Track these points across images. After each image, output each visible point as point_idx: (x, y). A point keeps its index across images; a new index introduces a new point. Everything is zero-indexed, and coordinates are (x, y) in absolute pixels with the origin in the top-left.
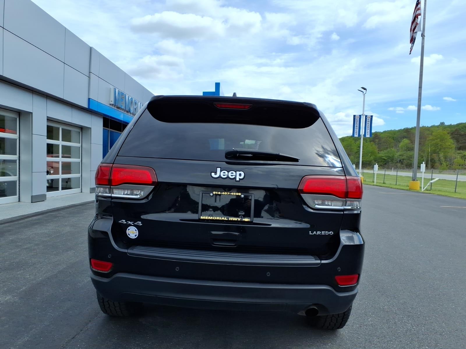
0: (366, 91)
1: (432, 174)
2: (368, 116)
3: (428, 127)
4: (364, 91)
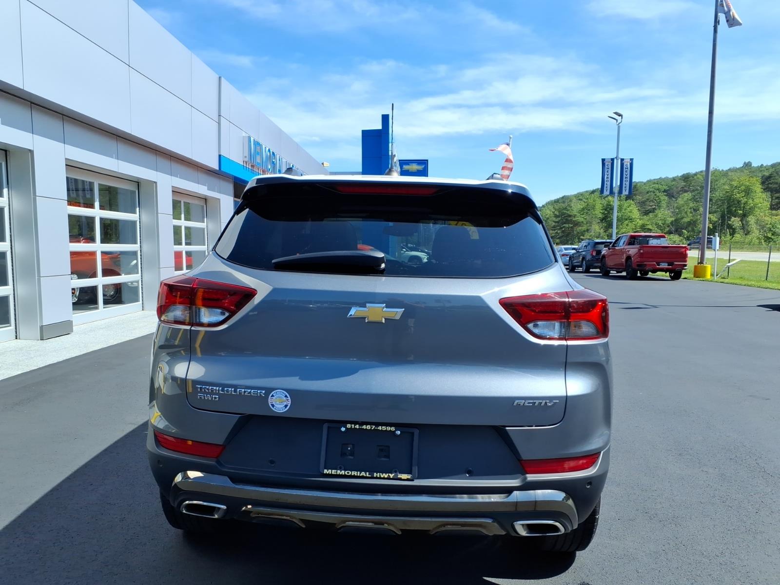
0: (622, 118)
1: (730, 251)
2: (625, 160)
3: (722, 170)
4: (619, 118)
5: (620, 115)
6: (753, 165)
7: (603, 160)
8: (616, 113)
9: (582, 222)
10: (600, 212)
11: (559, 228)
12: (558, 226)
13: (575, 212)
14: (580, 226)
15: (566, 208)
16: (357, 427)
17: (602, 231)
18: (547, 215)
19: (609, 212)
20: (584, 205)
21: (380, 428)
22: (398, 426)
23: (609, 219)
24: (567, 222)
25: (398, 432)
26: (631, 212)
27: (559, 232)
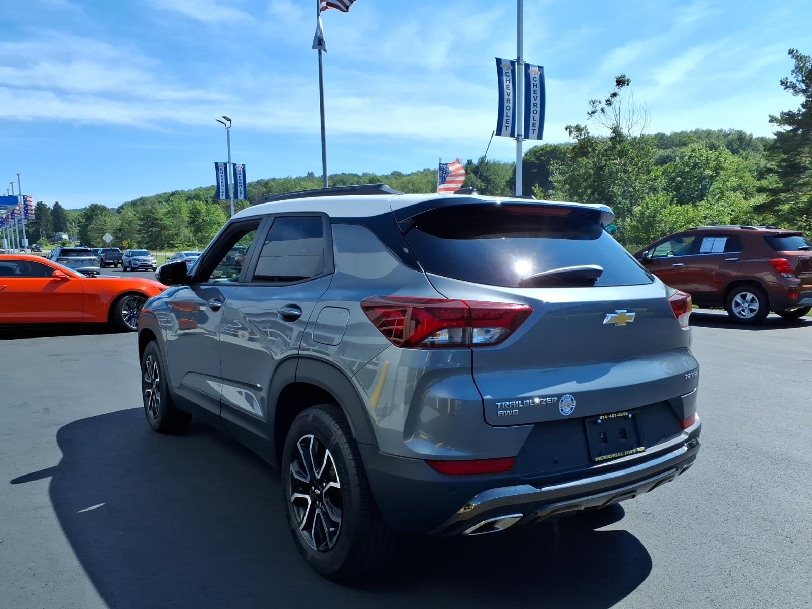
0: (231, 123)
4: (228, 123)
5: (229, 120)
6: (315, 176)
7: (216, 164)
8: (225, 118)
9: (170, 226)
10: (187, 216)
11: (145, 232)
12: (144, 230)
13: (160, 216)
14: (168, 230)
15: (151, 211)
16: (606, 417)
17: (192, 235)
18: (129, 218)
19: (196, 217)
20: (170, 208)
21: (619, 415)
22: (629, 411)
23: (197, 223)
24: (153, 225)
25: (630, 415)
26: (218, 216)
27: (145, 236)
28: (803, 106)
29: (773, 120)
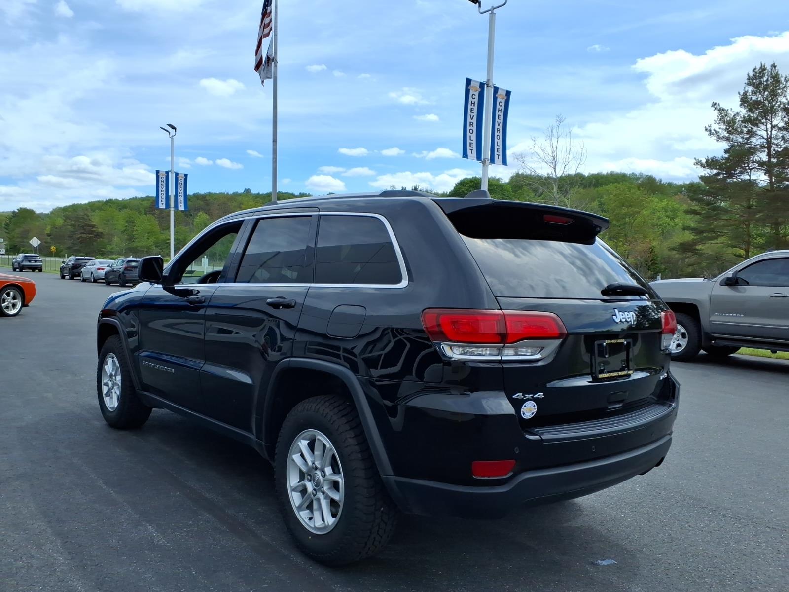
0: (175, 131)
2: (179, 175)
4: (172, 131)
5: (174, 128)
6: (250, 192)
7: (158, 172)
8: (170, 126)
9: (103, 233)
12: (74, 236)
13: (93, 222)
15: (83, 217)
28: (726, 152)
29: (698, 163)
